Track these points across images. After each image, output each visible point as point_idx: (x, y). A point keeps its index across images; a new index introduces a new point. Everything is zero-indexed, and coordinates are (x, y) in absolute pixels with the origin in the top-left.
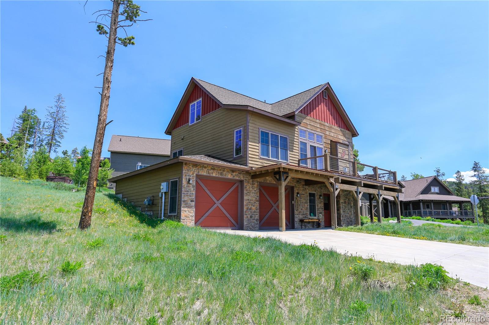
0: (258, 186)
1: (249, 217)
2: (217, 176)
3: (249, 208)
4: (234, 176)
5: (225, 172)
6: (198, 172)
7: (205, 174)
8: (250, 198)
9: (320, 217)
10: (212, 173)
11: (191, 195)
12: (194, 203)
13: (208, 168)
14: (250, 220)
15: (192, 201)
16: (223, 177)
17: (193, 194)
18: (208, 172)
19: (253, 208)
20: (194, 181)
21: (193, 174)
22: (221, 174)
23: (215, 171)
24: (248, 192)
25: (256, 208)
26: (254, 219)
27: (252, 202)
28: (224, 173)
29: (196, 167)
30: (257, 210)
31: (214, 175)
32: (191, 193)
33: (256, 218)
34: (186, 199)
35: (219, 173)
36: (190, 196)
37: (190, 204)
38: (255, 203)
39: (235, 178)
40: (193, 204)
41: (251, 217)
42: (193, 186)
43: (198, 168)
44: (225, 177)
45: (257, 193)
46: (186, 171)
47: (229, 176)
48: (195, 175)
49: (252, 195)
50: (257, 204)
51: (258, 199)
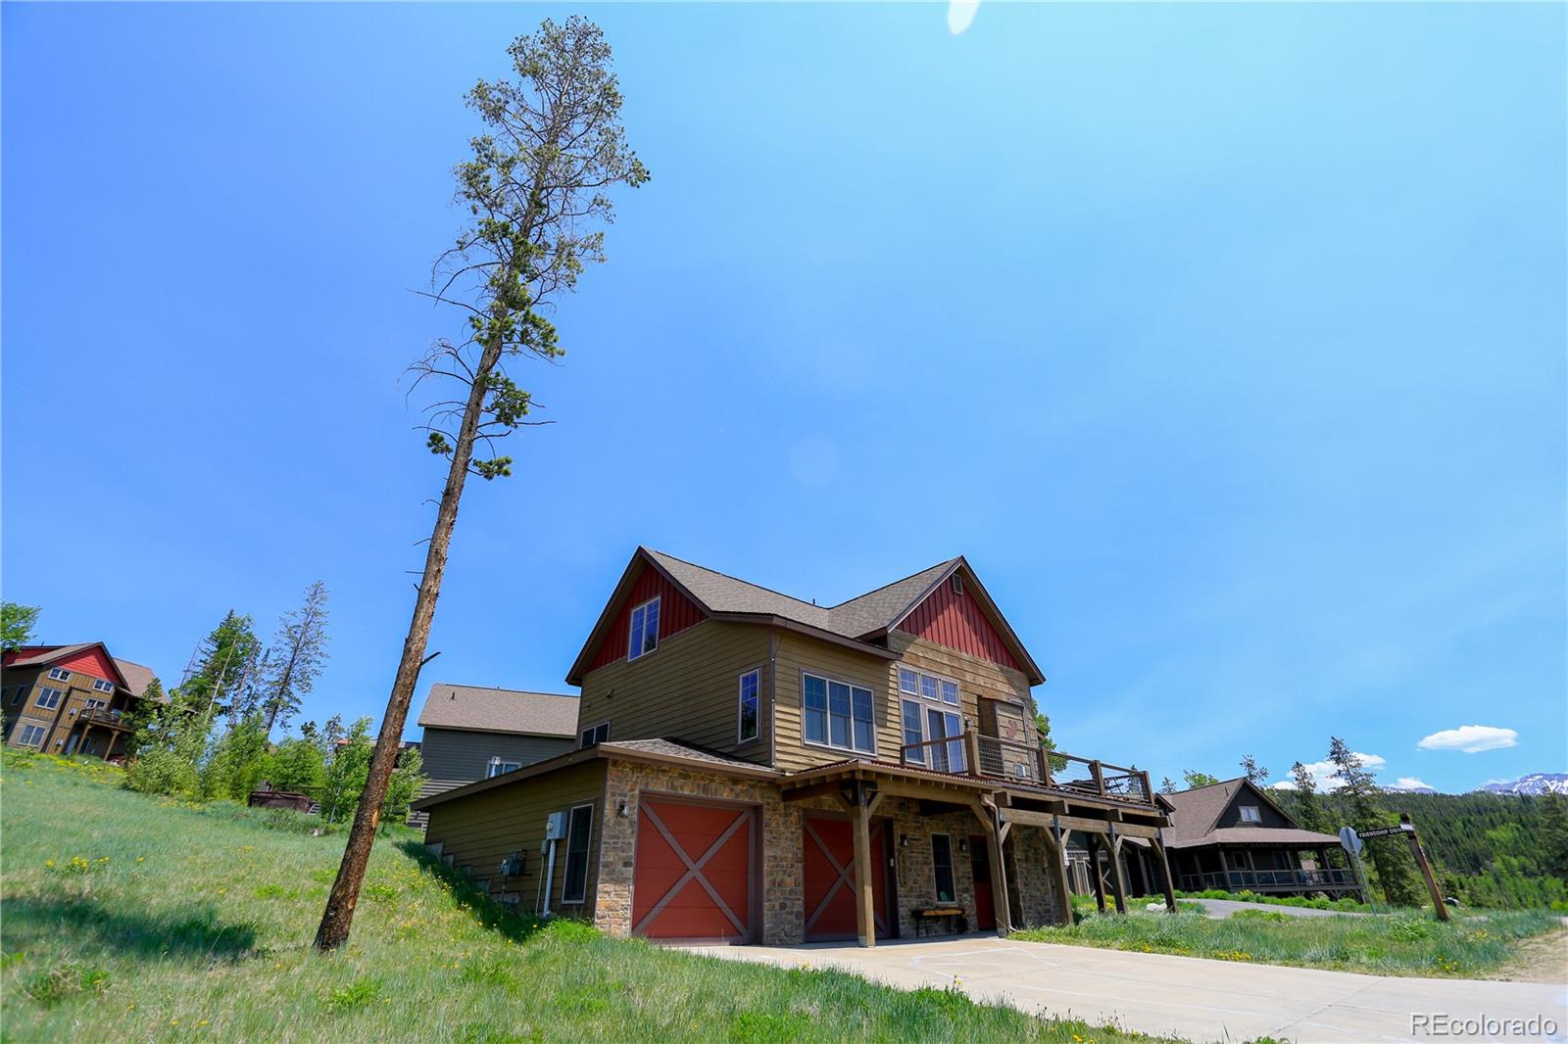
0: (799, 819)
1: (777, 905)
2: (695, 794)
3: (778, 880)
4: (737, 795)
5: (715, 784)
6: (647, 784)
7: (662, 790)
8: (779, 853)
9: (965, 901)
10: (682, 788)
11: (625, 846)
12: (632, 869)
13: (670, 774)
14: (781, 914)
15: (626, 864)
16: (709, 796)
17: (629, 844)
18: (672, 784)
19: (788, 880)
20: (634, 808)
21: (632, 790)
22: (705, 789)
23: (690, 782)
24: (775, 838)
25: (796, 880)
26: (792, 913)
27: (785, 863)
28: (713, 786)
29: (641, 772)
30: (798, 885)
31: (686, 792)
32: (626, 841)
33: (795, 910)
34: (611, 860)
35: (699, 786)
36: (623, 852)
37: (622, 874)
38: (792, 866)
39: (739, 799)
40: (630, 872)
41: (783, 906)
42: (631, 823)
43: (646, 775)
44: (714, 797)
45: (798, 839)
46: (614, 781)
47: (726, 795)
48: (637, 792)
49: (784, 843)
50: (799, 870)
51: (800, 855)
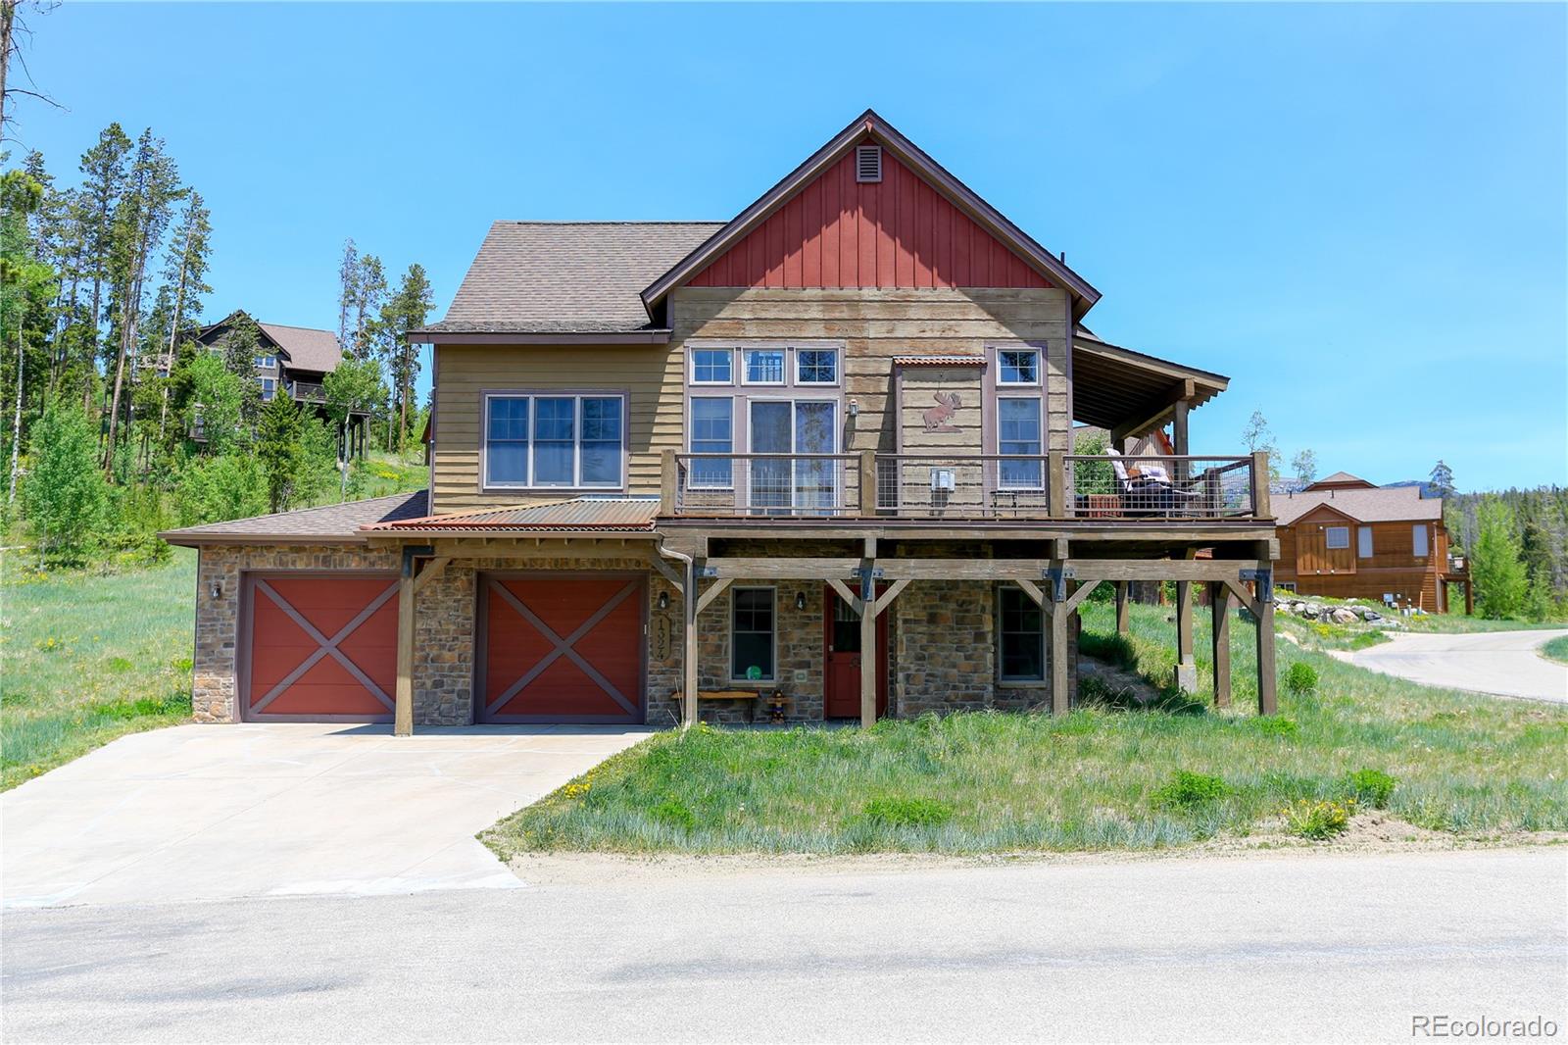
0: (471, 584)
1: (429, 683)
2: (312, 567)
3: (431, 656)
4: (373, 564)
5: (341, 554)
6: (248, 564)
7: (269, 567)
8: (434, 625)
10: (294, 563)
11: (224, 628)
12: (234, 649)
13: (277, 550)
14: (435, 693)
15: (227, 645)
16: (332, 568)
17: (230, 625)
18: (281, 560)
19: (447, 654)
20: (235, 589)
21: (230, 571)
22: (326, 561)
23: (304, 555)
24: (428, 608)
25: (460, 655)
26: (453, 692)
27: (443, 637)
28: (337, 556)
29: (239, 552)
30: (464, 661)
31: (300, 566)
32: (227, 622)
33: (456, 689)
34: (209, 641)
35: (317, 558)
36: (222, 633)
37: (222, 654)
38: (455, 639)
39: (377, 567)
40: (232, 652)
41: (438, 684)
42: (231, 604)
43: (248, 555)
44: (338, 568)
45: (466, 606)
46: (207, 564)
47: (354, 564)
48: (236, 573)
49: (442, 614)
50: (467, 644)
51: (470, 625)
